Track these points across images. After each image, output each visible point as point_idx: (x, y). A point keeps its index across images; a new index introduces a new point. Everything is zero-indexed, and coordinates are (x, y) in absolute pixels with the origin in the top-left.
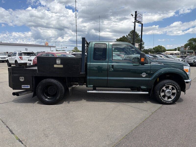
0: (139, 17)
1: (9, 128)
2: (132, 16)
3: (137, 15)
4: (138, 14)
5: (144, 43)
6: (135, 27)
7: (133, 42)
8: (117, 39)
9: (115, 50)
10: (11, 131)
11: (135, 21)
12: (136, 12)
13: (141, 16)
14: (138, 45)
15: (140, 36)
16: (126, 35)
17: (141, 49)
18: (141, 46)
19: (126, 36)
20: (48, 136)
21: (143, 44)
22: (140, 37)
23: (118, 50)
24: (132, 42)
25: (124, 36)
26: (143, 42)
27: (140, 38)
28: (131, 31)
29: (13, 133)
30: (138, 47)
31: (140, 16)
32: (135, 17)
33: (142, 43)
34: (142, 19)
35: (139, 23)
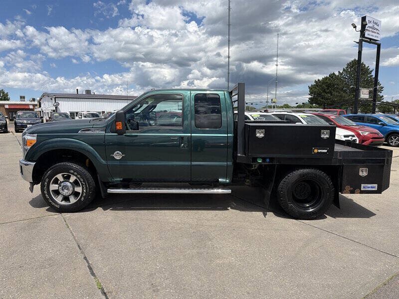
0: (371, 29)
1: (88, 262)
2: (355, 27)
3: (367, 26)
4: (370, 22)
5: (382, 88)
6: (360, 53)
7: (356, 86)
8: (317, 80)
9: (312, 104)
10: (90, 269)
11: (360, 40)
12: (364, 19)
13: (376, 26)
14: (368, 93)
15: (371, 71)
16: (339, 72)
17: (374, 100)
18: (375, 94)
19: (337, 73)
20: (158, 291)
21: (381, 91)
22: (373, 74)
23: (318, 104)
24: (352, 86)
25: (334, 74)
26: (381, 86)
27: (374, 76)
28: (350, 63)
29: (93, 274)
30: (367, 96)
31: (373, 28)
32: (361, 31)
33: (378, 87)
34: (378, 33)
35: (370, 43)
